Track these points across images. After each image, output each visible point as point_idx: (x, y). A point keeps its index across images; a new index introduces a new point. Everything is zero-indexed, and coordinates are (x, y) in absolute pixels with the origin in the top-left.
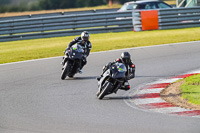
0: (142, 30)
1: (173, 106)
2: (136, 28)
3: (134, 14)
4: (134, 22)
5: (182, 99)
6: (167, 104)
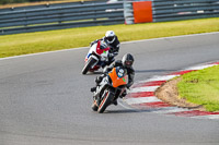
0: (135, 22)
1: (170, 105)
2: (128, 21)
3: (125, 5)
4: (126, 15)
5: (179, 97)
6: (163, 104)
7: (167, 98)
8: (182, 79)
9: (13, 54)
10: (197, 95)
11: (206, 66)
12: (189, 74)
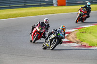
0: (58, 6)
4: (54, 2)
5: (77, 39)
7: (72, 39)
8: (78, 31)
9: (4, 18)
10: (85, 38)
11: (89, 26)
12: (81, 29)
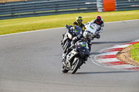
0: (104, 11)
1: (125, 64)
2: (100, 10)
4: (98, 6)
5: (131, 59)
6: (121, 63)
7: (124, 59)
8: (133, 47)
9: (26, 30)
